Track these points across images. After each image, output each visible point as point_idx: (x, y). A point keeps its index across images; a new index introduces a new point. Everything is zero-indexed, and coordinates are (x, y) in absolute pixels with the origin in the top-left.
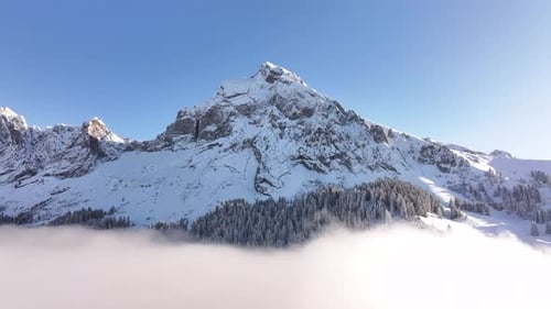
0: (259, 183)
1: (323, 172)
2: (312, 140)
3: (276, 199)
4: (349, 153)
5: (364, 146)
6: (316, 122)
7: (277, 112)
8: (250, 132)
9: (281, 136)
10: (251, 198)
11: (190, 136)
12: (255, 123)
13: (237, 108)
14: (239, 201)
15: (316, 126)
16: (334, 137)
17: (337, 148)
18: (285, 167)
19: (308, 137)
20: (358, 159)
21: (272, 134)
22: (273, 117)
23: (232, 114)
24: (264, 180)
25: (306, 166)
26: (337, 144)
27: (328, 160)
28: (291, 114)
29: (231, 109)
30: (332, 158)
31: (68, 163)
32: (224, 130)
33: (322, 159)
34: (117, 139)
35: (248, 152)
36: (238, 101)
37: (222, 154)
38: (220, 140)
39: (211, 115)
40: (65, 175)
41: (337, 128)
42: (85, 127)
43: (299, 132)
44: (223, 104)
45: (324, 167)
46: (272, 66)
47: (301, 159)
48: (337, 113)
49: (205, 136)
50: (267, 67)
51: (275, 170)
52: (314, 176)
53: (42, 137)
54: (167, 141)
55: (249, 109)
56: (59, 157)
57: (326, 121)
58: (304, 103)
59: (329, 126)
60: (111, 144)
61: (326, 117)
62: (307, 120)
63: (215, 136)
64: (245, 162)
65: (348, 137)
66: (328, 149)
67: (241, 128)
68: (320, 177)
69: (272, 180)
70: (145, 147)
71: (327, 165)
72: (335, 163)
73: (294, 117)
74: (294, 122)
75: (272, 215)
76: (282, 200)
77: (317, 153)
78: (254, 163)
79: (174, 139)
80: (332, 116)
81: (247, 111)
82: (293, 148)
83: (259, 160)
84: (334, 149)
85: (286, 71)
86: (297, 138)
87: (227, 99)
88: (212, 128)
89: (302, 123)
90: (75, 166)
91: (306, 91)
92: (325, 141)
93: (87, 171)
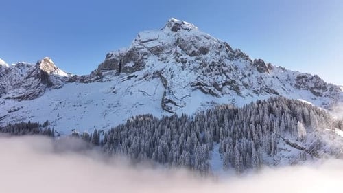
0: (165, 103)
1: (217, 95)
2: (208, 71)
3: (179, 115)
4: (237, 81)
5: (249, 75)
6: (210, 57)
7: (179, 51)
8: (159, 66)
9: (183, 68)
10: (158, 115)
11: (115, 71)
12: (163, 59)
13: (150, 49)
14: (148, 116)
15: (210, 61)
16: (225, 69)
17: (227, 77)
18: (186, 91)
19: (204, 69)
20: (246, 85)
21: (176, 67)
22: (177, 54)
23: (146, 54)
24: (169, 101)
25: (203, 91)
26: (227, 74)
27: (221, 86)
28: (190, 52)
29: (145, 50)
30: (224, 85)
31: (24, 90)
32: (139, 66)
33: (215, 85)
34: (62, 73)
35: (157, 81)
36: (150, 45)
37: (137, 82)
38: (136, 73)
39: (130, 55)
40: (21, 98)
41: (227, 62)
42: (38, 64)
43: (198, 66)
44: (140, 46)
45: (217, 92)
46: (176, 20)
47: (199, 85)
48: (227, 51)
50: (173, 21)
51: (179, 93)
52: (210, 98)
53: (8, 71)
54: (98, 76)
55: (158, 50)
56: (18, 85)
57: (218, 56)
58: (200, 44)
59: (220, 61)
60: (57, 77)
61: (219, 53)
62: (203, 57)
63: (132, 70)
64: (154, 88)
65: (236, 69)
66: (220, 78)
67: (152, 63)
69: (176, 101)
70: (83, 80)
71: (220, 90)
72: (226, 89)
73: (193, 54)
74: (193, 58)
75: (177, 128)
76: (184, 116)
77: (212, 81)
78: (161, 89)
79: (103, 73)
80: (223, 53)
81: (157, 51)
82: (192, 77)
83: (165, 86)
84: (225, 78)
85: (186, 23)
86: (195, 70)
87: (142, 43)
88: (131, 64)
89: (199, 59)
90: (29, 92)
91: (202, 36)
92: (217, 72)
93: (37, 96)
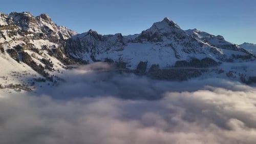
49: (154, 41)
68: (189, 55)
